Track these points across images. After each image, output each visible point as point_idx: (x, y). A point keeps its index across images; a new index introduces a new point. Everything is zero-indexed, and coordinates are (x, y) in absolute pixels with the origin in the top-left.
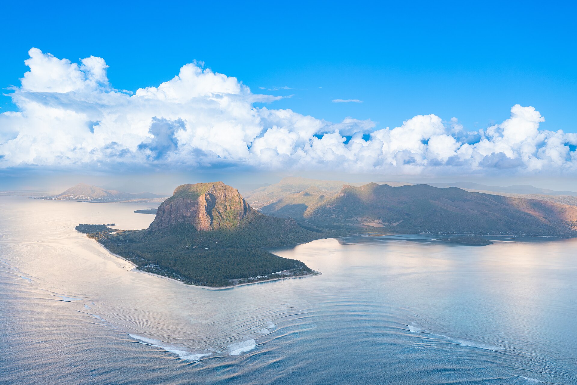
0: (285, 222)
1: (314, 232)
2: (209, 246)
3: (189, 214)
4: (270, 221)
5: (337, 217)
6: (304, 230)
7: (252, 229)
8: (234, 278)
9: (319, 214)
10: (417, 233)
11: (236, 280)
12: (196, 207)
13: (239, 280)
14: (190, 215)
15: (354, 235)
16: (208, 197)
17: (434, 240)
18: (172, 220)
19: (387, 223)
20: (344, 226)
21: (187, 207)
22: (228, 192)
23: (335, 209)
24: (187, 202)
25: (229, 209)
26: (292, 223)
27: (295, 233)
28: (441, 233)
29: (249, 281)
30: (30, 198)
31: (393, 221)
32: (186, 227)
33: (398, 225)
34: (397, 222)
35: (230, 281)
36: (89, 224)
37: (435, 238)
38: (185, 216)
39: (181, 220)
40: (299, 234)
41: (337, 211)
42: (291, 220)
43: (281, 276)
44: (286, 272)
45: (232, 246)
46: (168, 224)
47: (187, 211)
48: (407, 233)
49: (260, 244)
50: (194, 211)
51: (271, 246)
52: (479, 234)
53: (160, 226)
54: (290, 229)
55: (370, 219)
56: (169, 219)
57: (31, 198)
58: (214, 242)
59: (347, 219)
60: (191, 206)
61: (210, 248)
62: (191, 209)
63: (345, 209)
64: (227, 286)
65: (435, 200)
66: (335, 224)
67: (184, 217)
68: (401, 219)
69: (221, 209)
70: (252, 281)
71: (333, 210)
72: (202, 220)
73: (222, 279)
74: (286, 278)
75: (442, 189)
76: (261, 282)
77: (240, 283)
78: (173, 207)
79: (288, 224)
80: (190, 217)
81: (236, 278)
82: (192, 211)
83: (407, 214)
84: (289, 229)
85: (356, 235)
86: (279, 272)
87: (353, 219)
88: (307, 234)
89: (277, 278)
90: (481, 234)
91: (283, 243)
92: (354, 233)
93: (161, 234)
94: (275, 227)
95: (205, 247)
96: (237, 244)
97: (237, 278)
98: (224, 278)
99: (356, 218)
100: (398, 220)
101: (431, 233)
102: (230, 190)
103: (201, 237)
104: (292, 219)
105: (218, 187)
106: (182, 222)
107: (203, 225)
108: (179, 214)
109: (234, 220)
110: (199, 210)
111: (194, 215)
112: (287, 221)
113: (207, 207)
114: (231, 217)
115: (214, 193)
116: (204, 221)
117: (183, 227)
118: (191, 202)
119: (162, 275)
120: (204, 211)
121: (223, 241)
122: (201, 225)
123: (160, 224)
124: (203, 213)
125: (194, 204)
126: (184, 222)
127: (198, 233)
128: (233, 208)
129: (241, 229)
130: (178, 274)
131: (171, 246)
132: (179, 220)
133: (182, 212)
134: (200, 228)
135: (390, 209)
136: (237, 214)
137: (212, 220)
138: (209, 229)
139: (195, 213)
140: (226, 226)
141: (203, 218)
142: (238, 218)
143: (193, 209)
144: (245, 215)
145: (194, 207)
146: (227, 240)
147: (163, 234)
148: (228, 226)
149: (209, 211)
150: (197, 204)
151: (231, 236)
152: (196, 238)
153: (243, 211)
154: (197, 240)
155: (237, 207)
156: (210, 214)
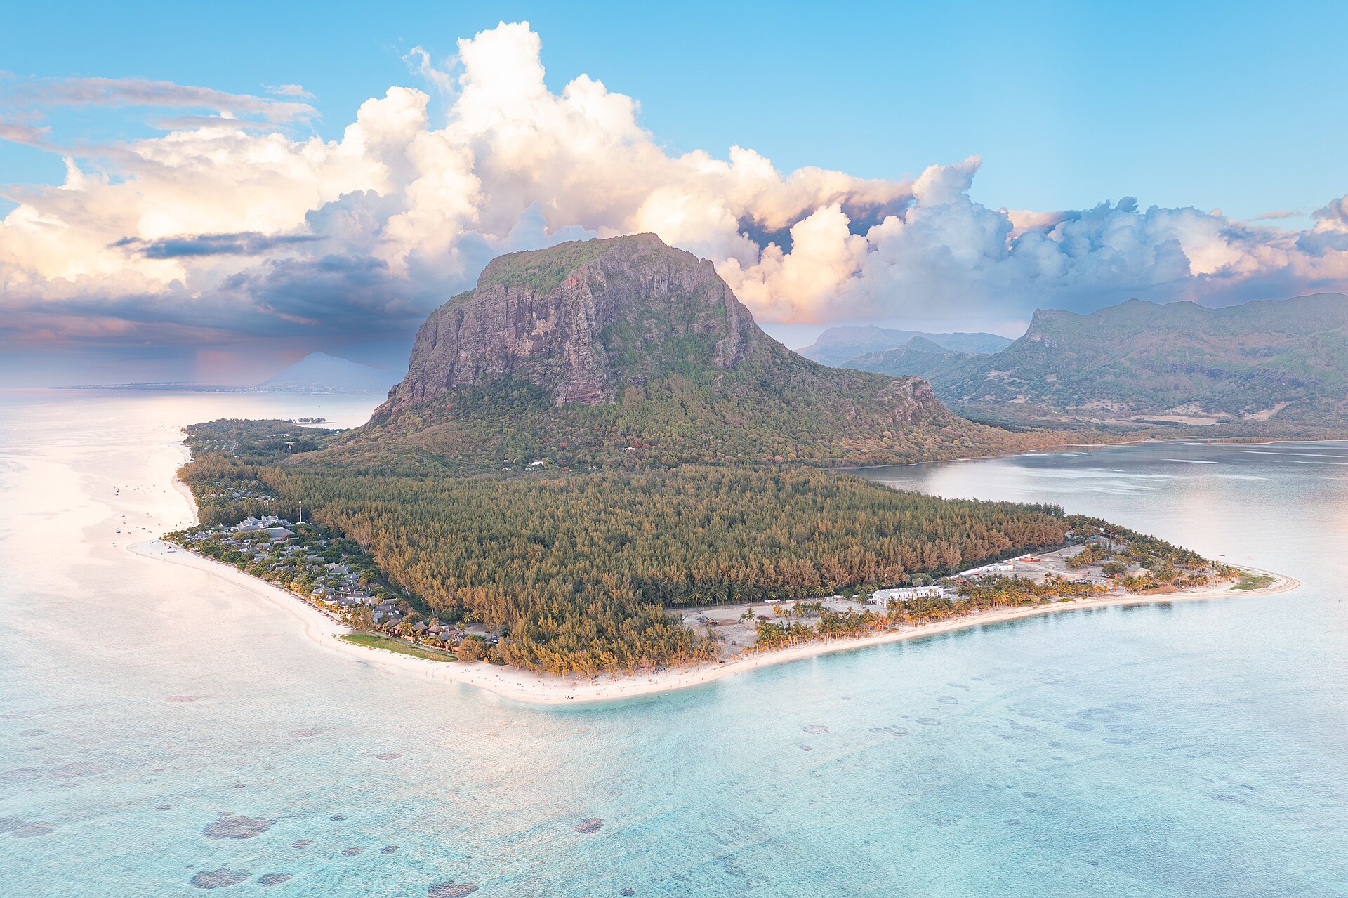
0: (894, 385)
2: (597, 459)
3: (526, 346)
4: (836, 379)
7: (771, 402)
8: (715, 602)
11: (736, 612)
12: (553, 318)
13: (759, 610)
14: (532, 352)
16: (600, 278)
18: (463, 371)
19: (1225, 415)
21: (518, 319)
22: (679, 271)
23: (1016, 379)
24: (520, 302)
25: (681, 333)
26: (918, 393)
27: (934, 427)
29: (833, 626)
32: (515, 393)
33: (1274, 416)
35: (689, 619)
38: (514, 357)
39: (496, 369)
40: (949, 429)
41: (1026, 387)
42: (912, 380)
45: (692, 461)
46: (448, 385)
47: (518, 337)
50: (546, 334)
53: (417, 393)
54: (914, 412)
55: (1150, 407)
56: (453, 365)
58: (619, 446)
59: (1070, 407)
60: (534, 315)
61: (599, 464)
62: (532, 326)
63: (1052, 378)
64: (661, 663)
67: (511, 360)
68: (1279, 401)
69: (650, 331)
70: (856, 625)
72: (573, 362)
73: (629, 608)
76: (918, 630)
77: (770, 637)
78: (467, 318)
79: (906, 395)
80: (532, 358)
81: (730, 600)
82: (539, 337)
83: (1296, 384)
84: (910, 412)
93: (417, 420)
95: (580, 464)
96: (715, 452)
97: (741, 601)
98: (647, 599)
100: (1266, 405)
102: (683, 264)
103: (568, 429)
104: (919, 380)
105: (638, 250)
106: (502, 378)
107: (578, 382)
108: (489, 348)
109: (703, 370)
110: (563, 325)
111: (547, 349)
112: (899, 385)
113: (592, 312)
114: (691, 358)
115: (625, 269)
116: (582, 364)
117: (503, 394)
118: (536, 298)
119: (258, 574)
120: (581, 323)
121: (656, 442)
122: (570, 380)
123: (419, 386)
124: (578, 332)
125: (545, 305)
126: (509, 377)
127: (556, 411)
128: (697, 327)
129: (729, 401)
130: (355, 569)
131: (438, 458)
132: (490, 370)
133: (502, 340)
134: (564, 394)
135: (1214, 374)
136: (713, 348)
137: (615, 366)
138: (601, 397)
139: (550, 343)
140: (669, 389)
141: (576, 352)
142: (719, 361)
143: (542, 327)
144: (742, 355)
145: (546, 318)
146: (672, 440)
147: (425, 420)
148: (677, 392)
149: (603, 331)
150: (557, 308)
151: (690, 424)
152: (546, 432)
153: (735, 338)
154: (553, 437)
155: (713, 322)
156: (604, 337)
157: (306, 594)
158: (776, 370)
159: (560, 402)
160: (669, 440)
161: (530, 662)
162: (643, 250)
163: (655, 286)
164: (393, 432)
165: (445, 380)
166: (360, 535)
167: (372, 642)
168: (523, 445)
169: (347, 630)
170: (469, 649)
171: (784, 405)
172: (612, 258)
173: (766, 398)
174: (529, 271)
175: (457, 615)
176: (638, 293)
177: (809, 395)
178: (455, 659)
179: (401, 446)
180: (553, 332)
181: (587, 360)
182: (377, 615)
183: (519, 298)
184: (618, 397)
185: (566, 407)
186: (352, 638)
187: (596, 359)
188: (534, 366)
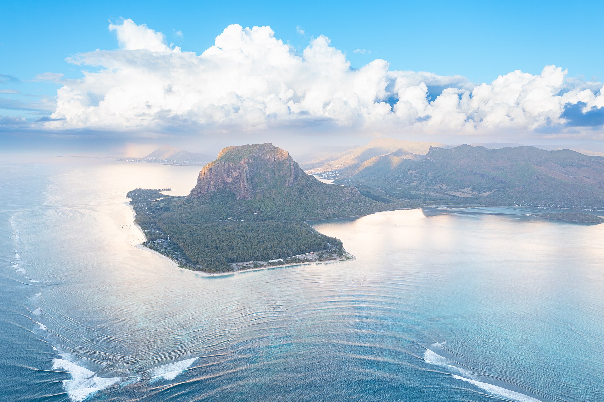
0: (344, 190)
1: (379, 203)
3: (230, 180)
5: (418, 184)
6: (368, 199)
7: (301, 198)
8: (241, 262)
9: (399, 181)
10: (510, 205)
12: (238, 172)
13: (246, 264)
14: (232, 181)
15: (429, 207)
16: (251, 161)
17: (528, 215)
18: (212, 187)
19: (476, 193)
20: (423, 195)
21: (228, 172)
22: (278, 155)
23: (417, 174)
25: (277, 175)
26: (353, 192)
28: (542, 207)
30: (117, 160)
31: (485, 190)
32: (226, 195)
33: (490, 195)
34: (489, 191)
36: (144, 189)
37: (531, 213)
38: (227, 183)
39: (221, 187)
41: (420, 178)
42: (351, 188)
43: (300, 261)
44: (311, 255)
45: (271, 218)
47: (228, 177)
48: (497, 205)
49: (306, 216)
50: (236, 176)
51: (318, 219)
52: (592, 208)
54: (349, 199)
56: (209, 185)
57: (119, 160)
58: (253, 213)
59: (430, 187)
60: (233, 171)
61: (245, 219)
62: (232, 174)
63: (430, 174)
65: (540, 165)
66: (413, 192)
67: (225, 184)
68: (494, 188)
69: (267, 175)
71: (415, 176)
73: (223, 263)
74: (306, 263)
75: (551, 152)
76: (272, 267)
78: (213, 171)
79: (348, 193)
80: (232, 183)
82: (234, 177)
83: (502, 182)
85: (432, 206)
86: (302, 255)
87: (437, 187)
88: (371, 204)
89: (296, 263)
90: (595, 209)
91: (335, 216)
92: (431, 204)
93: (198, 202)
94: (331, 196)
95: (241, 218)
96: (279, 215)
98: (227, 261)
99: (440, 185)
100: (490, 189)
101: (529, 206)
102: (279, 153)
103: (239, 207)
104: (354, 187)
105: (265, 149)
106: (223, 189)
107: (243, 193)
108: (219, 180)
109: (282, 187)
110: (240, 175)
111: (237, 181)
112: (346, 190)
113: (248, 172)
114: (279, 183)
115: (261, 155)
116: (244, 188)
117: (223, 195)
118: (233, 166)
119: (162, 254)
120: (244, 176)
121: (263, 212)
122: (241, 192)
123: (199, 191)
124: (243, 179)
125: (236, 168)
126: (225, 189)
127: (236, 202)
128: (282, 173)
129: (288, 197)
130: (180, 253)
131: (203, 217)
132: (220, 187)
133: (223, 178)
134: (239, 196)
135: (483, 176)
136: (286, 180)
137: (255, 188)
138: (250, 197)
139: (237, 179)
140: (270, 194)
141: (243, 185)
142: (287, 185)
143: (235, 174)
144: (295, 182)
145: (236, 172)
146: (268, 211)
147: (200, 202)
148: (272, 195)
149: (252, 177)
150: (239, 169)
151: (274, 206)
152: (233, 208)
153: (293, 177)
154: (235, 210)
155: (286, 172)
156: (252, 180)
157: (172, 258)
158: (305, 186)
159: (238, 199)
160: (267, 211)
161: (205, 271)
162: (267, 149)
163: (270, 160)
164: (191, 206)
165: (207, 190)
166: (181, 245)
167: (183, 267)
168: (226, 212)
169: (179, 265)
170: (197, 269)
171: (305, 198)
172: (256, 153)
173: (300, 196)
174: (232, 157)
175: (197, 263)
176: (265, 162)
177: (314, 195)
178: (194, 270)
179: (193, 212)
180: (238, 176)
181: (246, 187)
182: (184, 263)
183: (228, 166)
184: (255, 197)
185: (240, 200)
186: (179, 267)
187: (248, 186)
188: (232, 186)
